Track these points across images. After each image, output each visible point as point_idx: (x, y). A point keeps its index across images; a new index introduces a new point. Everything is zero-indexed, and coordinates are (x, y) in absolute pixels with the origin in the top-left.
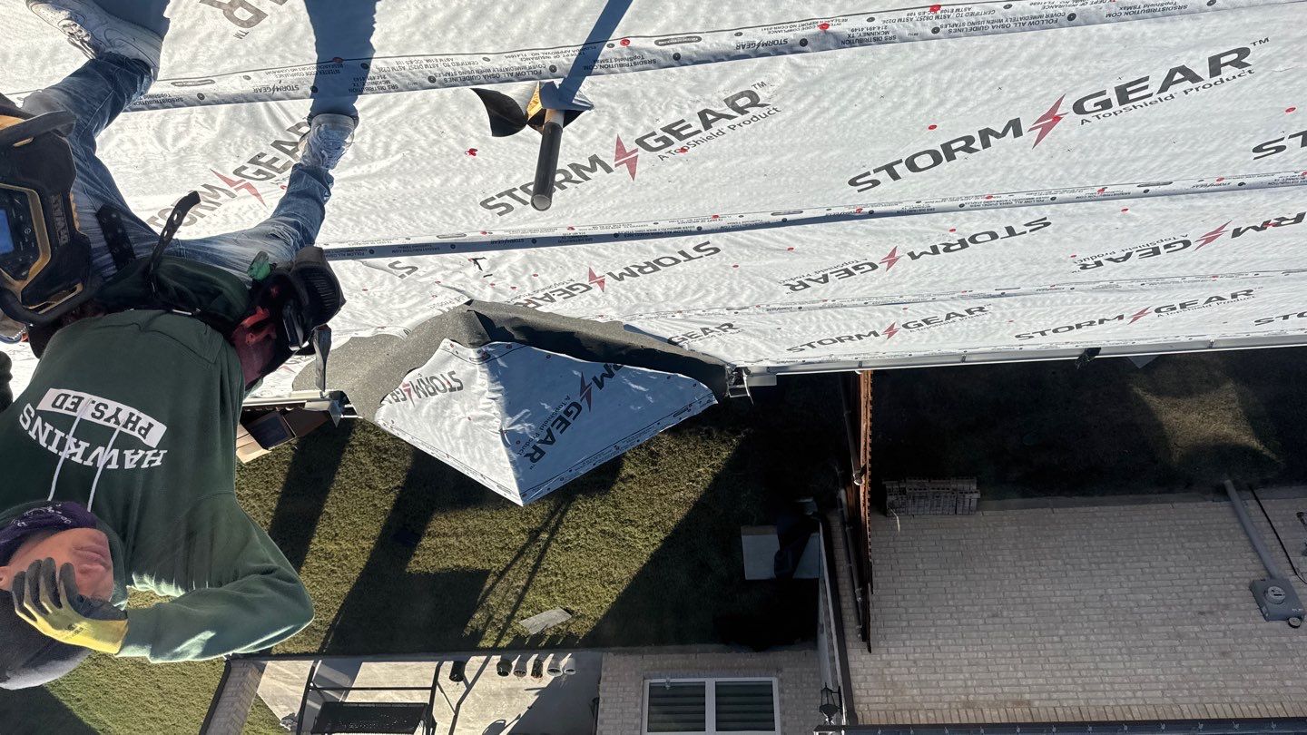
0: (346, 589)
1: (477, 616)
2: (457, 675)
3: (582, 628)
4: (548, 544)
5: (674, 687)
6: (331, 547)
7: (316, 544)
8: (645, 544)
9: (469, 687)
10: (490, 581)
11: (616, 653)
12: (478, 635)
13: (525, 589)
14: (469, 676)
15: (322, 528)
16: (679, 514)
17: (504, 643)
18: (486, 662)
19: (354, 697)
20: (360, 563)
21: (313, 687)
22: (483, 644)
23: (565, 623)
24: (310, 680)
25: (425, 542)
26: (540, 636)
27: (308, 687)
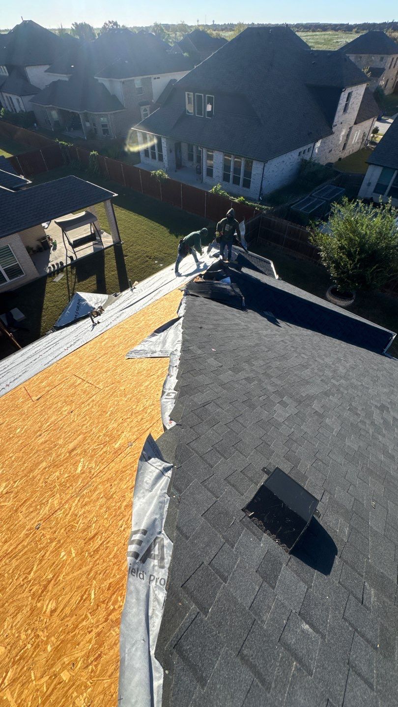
0: (105, 266)
1: (75, 272)
2: (71, 258)
3: (49, 280)
4: (69, 293)
5: (18, 276)
6: (113, 273)
7: (116, 272)
8: (47, 303)
9: (67, 256)
10: (77, 280)
11: (37, 278)
12: (72, 268)
13: (68, 282)
14: (68, 259)
15: (117, 276)
16: (43, 313)
17: (65, 269)
18: (67, 263)
19: (91, 243)
20: (106, 272)
21: (101, 242)
22: (70, 267)
23: (53, 279)
24: (102, 244)
25: (95, 282)
26: (58, 274)
27: (102, 242)
